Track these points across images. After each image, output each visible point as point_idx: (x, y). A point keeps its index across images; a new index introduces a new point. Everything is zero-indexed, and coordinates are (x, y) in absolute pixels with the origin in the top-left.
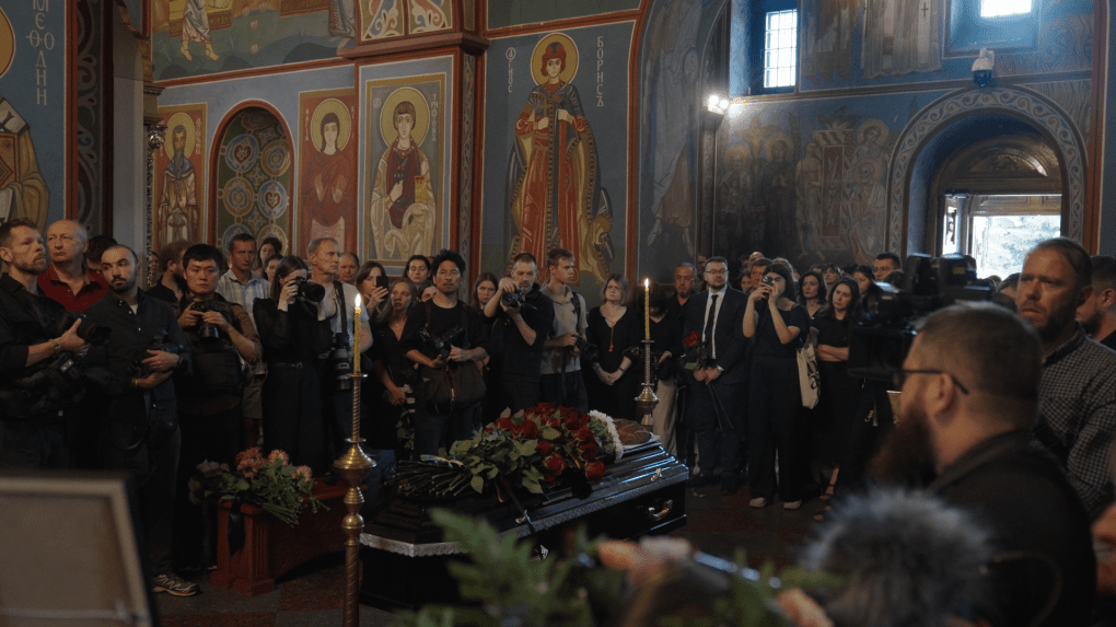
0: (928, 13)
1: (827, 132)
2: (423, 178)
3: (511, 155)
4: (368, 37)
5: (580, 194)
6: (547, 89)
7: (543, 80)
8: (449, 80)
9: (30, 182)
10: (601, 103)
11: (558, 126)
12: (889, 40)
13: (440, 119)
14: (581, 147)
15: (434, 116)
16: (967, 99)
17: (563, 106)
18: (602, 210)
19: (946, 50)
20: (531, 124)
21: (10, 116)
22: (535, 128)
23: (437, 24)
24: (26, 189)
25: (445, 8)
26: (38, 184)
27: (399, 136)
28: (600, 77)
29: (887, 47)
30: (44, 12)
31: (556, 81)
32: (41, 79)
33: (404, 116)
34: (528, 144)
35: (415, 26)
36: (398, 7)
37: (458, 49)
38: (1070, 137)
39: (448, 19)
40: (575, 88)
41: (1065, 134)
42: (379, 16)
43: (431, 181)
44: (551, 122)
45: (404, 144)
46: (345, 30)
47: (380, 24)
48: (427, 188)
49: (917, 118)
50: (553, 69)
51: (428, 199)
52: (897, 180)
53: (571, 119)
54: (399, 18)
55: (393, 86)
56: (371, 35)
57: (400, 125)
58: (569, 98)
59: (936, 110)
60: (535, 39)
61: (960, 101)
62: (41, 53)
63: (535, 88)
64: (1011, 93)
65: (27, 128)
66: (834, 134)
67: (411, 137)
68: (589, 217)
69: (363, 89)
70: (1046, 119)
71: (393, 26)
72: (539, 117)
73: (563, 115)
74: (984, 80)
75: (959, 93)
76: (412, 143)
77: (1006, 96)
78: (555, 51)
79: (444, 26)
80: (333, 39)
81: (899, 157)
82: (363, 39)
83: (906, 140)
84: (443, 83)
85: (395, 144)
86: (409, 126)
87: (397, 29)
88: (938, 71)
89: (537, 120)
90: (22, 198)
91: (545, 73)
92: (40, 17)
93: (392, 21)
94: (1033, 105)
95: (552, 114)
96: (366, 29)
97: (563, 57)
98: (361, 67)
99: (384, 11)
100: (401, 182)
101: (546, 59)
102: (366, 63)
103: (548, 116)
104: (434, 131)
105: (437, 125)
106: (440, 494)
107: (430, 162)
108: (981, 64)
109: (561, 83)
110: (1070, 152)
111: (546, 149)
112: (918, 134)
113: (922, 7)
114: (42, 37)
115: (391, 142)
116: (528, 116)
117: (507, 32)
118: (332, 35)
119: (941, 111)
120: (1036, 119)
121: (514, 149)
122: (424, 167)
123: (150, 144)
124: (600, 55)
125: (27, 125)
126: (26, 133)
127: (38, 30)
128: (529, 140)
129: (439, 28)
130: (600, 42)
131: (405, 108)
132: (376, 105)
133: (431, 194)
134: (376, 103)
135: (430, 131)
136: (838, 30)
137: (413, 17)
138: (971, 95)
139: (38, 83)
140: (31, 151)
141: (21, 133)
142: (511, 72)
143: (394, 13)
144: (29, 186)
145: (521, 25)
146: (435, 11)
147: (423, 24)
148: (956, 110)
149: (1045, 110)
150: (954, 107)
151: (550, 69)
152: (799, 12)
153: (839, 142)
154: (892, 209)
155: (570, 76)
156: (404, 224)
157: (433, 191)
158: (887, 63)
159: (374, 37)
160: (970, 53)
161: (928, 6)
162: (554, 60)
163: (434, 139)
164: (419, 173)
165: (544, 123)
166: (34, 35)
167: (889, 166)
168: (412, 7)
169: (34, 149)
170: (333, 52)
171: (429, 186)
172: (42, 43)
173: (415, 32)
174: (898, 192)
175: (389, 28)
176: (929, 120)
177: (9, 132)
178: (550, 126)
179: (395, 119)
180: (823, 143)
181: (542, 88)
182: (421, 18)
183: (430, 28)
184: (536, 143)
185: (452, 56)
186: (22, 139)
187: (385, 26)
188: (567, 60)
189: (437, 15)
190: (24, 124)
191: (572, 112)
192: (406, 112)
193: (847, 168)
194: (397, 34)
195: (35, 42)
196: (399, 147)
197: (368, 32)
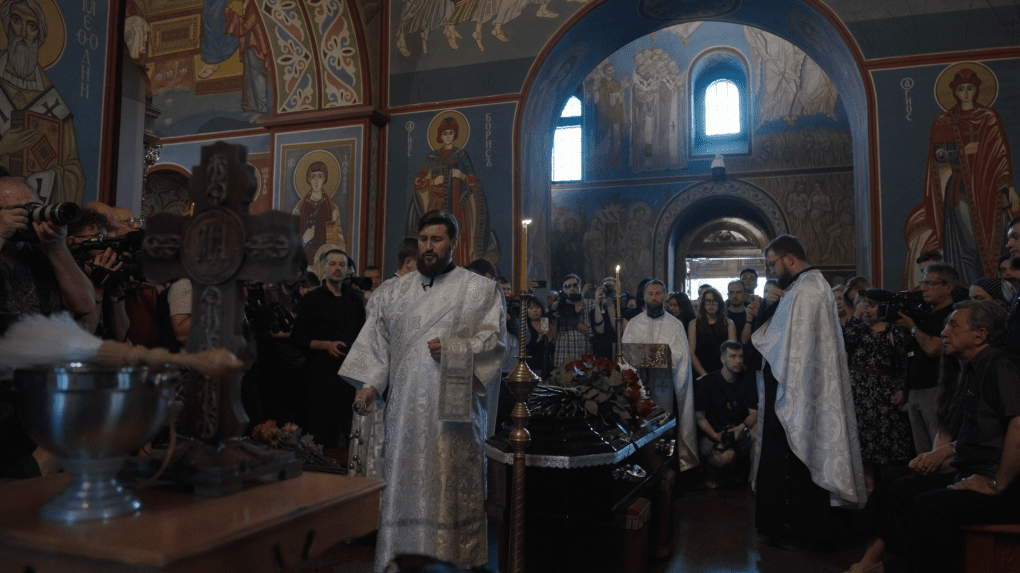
0: (676, 129)
1: (606, 211)
2: (334, 223)
3: (410, 205)
4: (284, 110)
5: (472, 235)
6: (441, 154)
7: (439, 146)
8: (359, 144)
9: (71, 167)
10: (489, 164)
11: (452, 182)
12: (649, 147)
13: (350, 176)
14: (472, 198)
15: (345, 173)
16: (706, 189)
17: (456, 166)
18: (492, 247)
19: (690, 154)
20: (428, 181)
21: (57, 104)
22: (432, 183)
23: (348, 101)
24: (66, 173)
25: (356, 88)
26: (76, 170)
27: (312, 190)
28: (489, 144)
29: (648, 151)
30: (91, 15)
31: (450, 147)
32: (85, 75)
33: (317, 173)
34: (425, 197)
35: (327, 101)
36: (313, 87)
37: (367, 120)
38: (778, 215)
39: (359, 96)
40: (466, 153)
41: (774, 213)
42: (295, 94)
43: (342, 226)
44: (445, 179)
45: (317, 196)
46: (257, 106)
47: (295, 100)
48: (338, 231)
49: (671, 202)
50: (448, 138)
51: (338, 240)
52: (659, 246)
53: (464, 177)
54: (313, 95)
55: (305, 150)
56: (286, 108)
57: (313, 181)
58: (463, 160)
59: (685, 196)
60: (432, 115)
61: (701, 190)
62: (87, 51)
63: (432, 153)
64: (736, 185)
65: (70, 117)
66: (611, 213)
67: (323, 190)
68: (481, 253)
69: (278, 152)
70: (761, 202)
71: (308, 102)
72: (435, 174)
73: (457, 173)
74: (719, 175)
75: (701, 184)
76: (324, 195)
77: (733, 187)
78: (449, 124)
79: (355, 102)
80: (246, 114)
81: (660, 230)
82: (279, 111)
83: (664, 218)
84: (353, 147)
85: (308, 196)
86: (321, 181)
87: (311, 104)
88: (685, 169)
89: (433, 178)
90: (63, 180)
91: (440, 140)
92: (88, 19)
93: (307, 98)
94: (752, 193)
95: (446, 173)
96: (282, 104)
97: (455, 128)
98: (276, 135)
99: (300, 90)
100: (313, 227)
101: (441, 131)
102: (280, 131)
103: (443, 174)
104: (345, 185)
105: (348, 181)
106: (570, 415)
107: (340, 210)
108: (717, 163)
109: (454, 149)
110: (778, 225)
111: (442, 200)
112: (673, 213)
113: (671, 124)
114: (88, 36)
115: (304, 195)
116: (426, 175)
117: (406, 110)
118: (245, 111)
119: (688, 197)
120: (753, 202)
121: (412, 201)
122: (335, 214)
123: (146, 159)
124: (488, 127)
125: (71, 114)
126: (70, 121)
127: (86, 30)
128: (427, 193)
129: (350, 104)
130: (488, 118)
131: (317, 166)
132: (291, 165)
133: (341, 236)
134: (291, 163)
135: (341, 186)
136: (612, 138)
137: (326, 95)
138: (709, 186)
139: (83, 78)
140: (73, 137)
141: (66, 120)
142: (410, 140)
143: (309, 91)
144: (69, 171)
145: (419, 104)
146: (347, 90)
147: (336, 100)
148: (699, 196)
149: (760, 197)
150: (697, 194)
151: (444, 138)
152: (582, 127)
153: (616, 219)
154: (656, 267)
155: (463, 142)
156: (315, 262)
157: (344, 233)
158: (648, 162)
159: (289, 110)
160: (709, 156)
161: (676, 124)
162: (448, 131)
163: (345, 191)
164: (331, 219)
165: (439, 180)
166: (82, 34)
167: (653, 235)
168: (326, 86)
169: (75, 135)
170: (246, 124)
171: (340, 229)
172: (88, 42)
173: (328, 106)
174: (660, 254)
175: (304, 103)
176: (680, 203)
177: (56, 117)
178: (445, 182)
179: (308, 176)
180: (603, 219)
181: (437, 153)
182: (333, 95)
183: (341, 103)
184: (432, 195)
185: (362, 126)
186: (66, 126)
187: (300, 102)
188: (460, 131)
189: (348, 93)
190: (68, 113)
191: (464, 171)
192: (319, 170)
193: (622, 237)
194: (311, 108)
195: (82, 39)
196: (312, 198)
197: (284, 106)
